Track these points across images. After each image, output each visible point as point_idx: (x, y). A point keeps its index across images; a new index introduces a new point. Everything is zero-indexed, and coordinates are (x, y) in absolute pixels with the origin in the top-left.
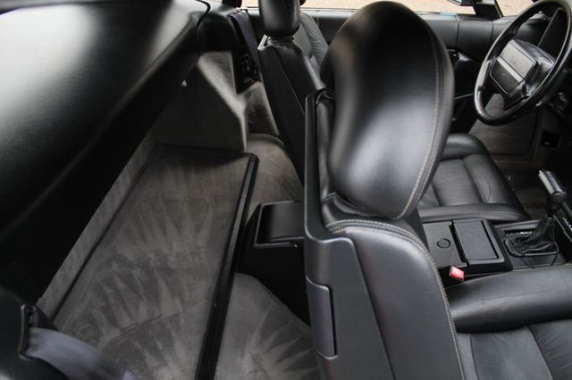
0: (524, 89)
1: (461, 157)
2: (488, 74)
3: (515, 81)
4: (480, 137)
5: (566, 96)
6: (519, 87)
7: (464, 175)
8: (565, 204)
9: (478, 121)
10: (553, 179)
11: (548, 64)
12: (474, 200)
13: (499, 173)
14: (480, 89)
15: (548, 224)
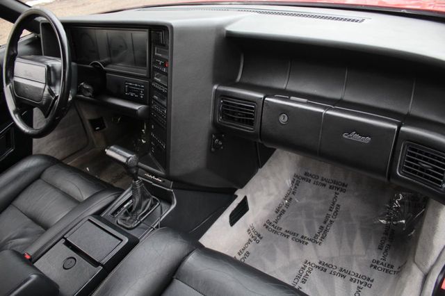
0: (51, 93)
1: (38, 177)
2: (14, 96)
3: (39, 89)
4: (44, 152)
5: (87, 83)
6: (46, 92)
7: (50, 190)
8: (140, 164)
9: (35, 140)
10: (119, 150)
11: (57, 64)
12: (72, 205)
13: (77, 171)
14: (15, 112)
15: (139, 187)
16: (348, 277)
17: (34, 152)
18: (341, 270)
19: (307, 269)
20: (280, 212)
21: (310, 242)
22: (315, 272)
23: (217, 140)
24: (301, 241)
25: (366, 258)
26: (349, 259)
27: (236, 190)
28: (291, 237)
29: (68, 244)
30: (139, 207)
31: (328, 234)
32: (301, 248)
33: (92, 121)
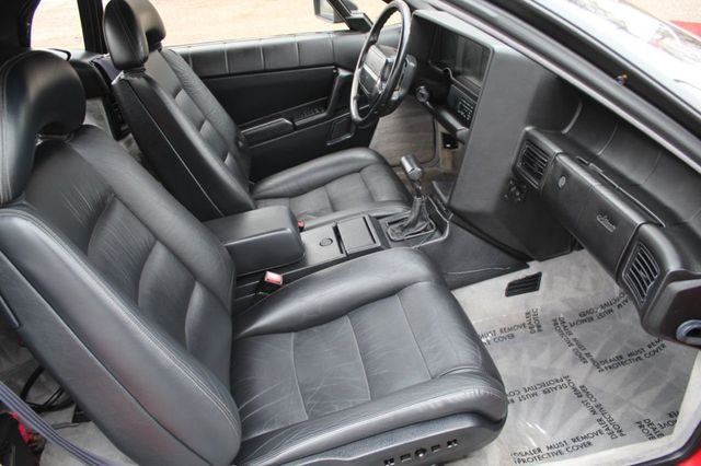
1: (359, 171)
2: (358, 83)
3: (374, 80)
5: (427, 89)
6: (377, 86)
14: (355, 98)
15: (418, 204)
16: (599, 416)
17: (371, 146)
18: (598, 406)
19: (561, 383)
20: (586, 316)
21: (590, 363)
22: (568, 391)
23: (514, 188)
24: (582, 356)
25: (641, 413)
26: (618, 402)
27: (532, 260)
28: (575, 347)
29: (336, 230)
30: (413, 224)
31: (621, 368)
32: (574, 362)
33: (444, 135)
